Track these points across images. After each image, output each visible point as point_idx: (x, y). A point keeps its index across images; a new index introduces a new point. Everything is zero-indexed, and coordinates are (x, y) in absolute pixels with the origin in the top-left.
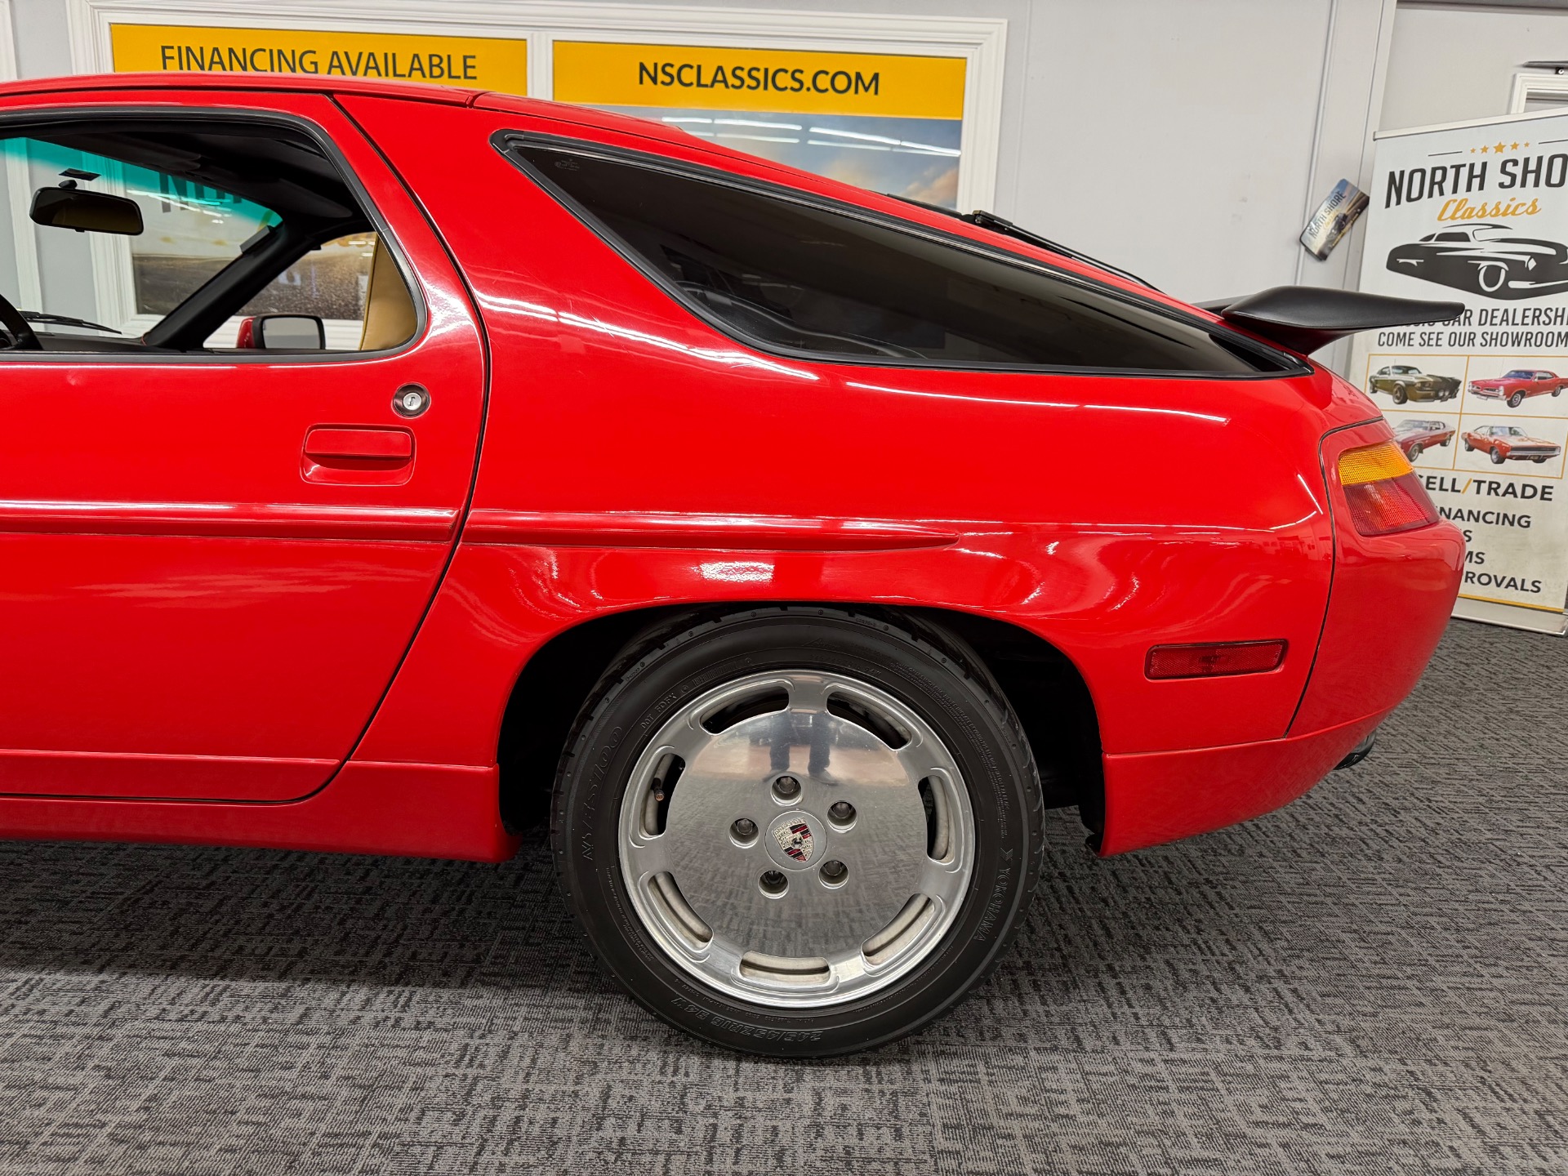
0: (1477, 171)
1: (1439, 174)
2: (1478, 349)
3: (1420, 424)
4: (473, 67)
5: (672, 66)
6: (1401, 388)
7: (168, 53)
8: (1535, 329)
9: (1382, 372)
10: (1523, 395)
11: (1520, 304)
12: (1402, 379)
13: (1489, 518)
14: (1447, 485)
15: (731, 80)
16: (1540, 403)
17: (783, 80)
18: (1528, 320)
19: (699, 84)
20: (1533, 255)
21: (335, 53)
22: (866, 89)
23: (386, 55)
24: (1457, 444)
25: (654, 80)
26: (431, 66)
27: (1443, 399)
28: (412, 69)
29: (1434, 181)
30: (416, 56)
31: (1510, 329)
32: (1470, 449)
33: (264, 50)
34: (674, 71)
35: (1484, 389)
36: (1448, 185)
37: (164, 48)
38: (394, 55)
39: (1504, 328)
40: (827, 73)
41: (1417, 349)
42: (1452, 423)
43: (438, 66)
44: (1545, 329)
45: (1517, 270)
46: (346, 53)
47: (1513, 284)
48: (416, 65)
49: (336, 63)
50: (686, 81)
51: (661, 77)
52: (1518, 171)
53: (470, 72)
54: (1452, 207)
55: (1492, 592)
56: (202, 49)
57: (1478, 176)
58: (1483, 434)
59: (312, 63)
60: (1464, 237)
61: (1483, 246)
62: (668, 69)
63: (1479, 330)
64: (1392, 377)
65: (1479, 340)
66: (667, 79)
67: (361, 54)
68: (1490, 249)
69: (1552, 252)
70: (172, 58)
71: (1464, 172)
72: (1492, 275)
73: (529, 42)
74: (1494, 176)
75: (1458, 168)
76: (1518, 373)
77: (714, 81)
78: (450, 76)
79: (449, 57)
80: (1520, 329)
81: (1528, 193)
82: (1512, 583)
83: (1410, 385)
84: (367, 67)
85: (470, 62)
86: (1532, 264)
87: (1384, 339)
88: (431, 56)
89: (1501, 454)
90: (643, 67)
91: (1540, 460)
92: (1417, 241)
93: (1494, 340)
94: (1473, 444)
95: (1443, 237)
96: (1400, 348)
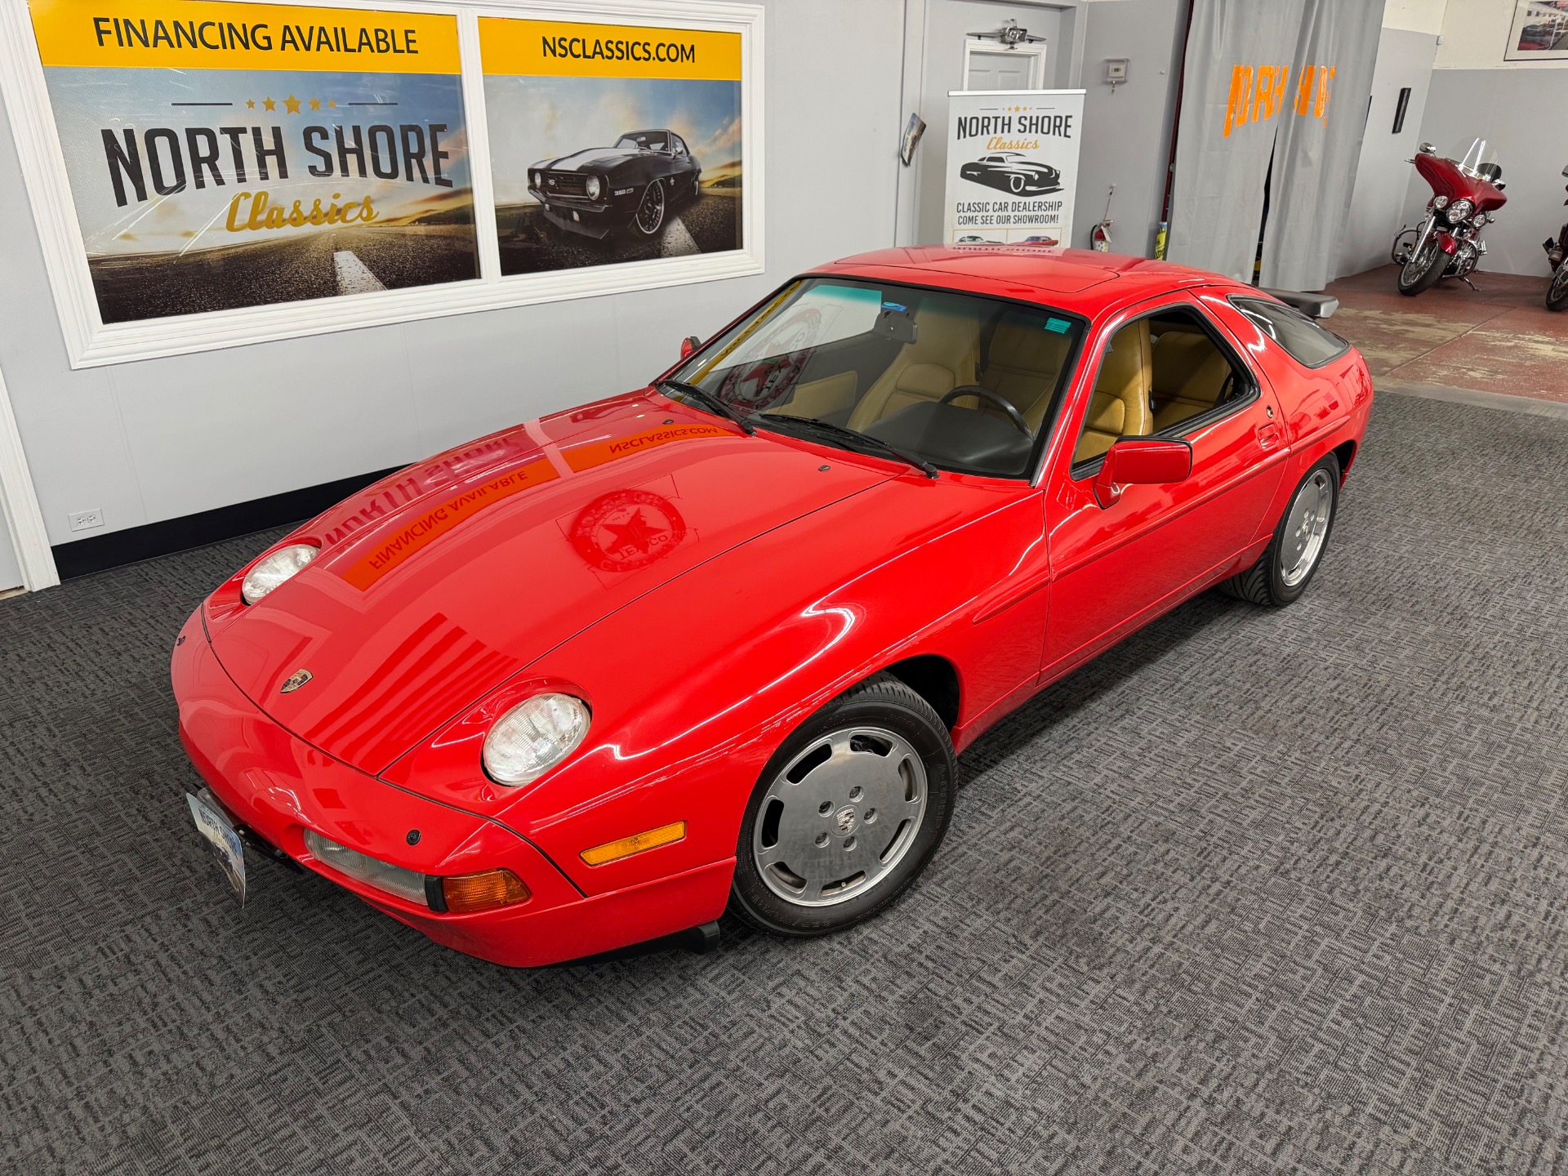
0: (1006, 122)
1: (986, 121)
2: (1012, 225)
4: (414, 41)
5: (565, 40)
7: (103, 26)
9: (961, 241)
11: (1032, 199)
15: (606, 53)
17: (639, 52)
19: (585, 56)
20: (1037, 172)
21: (287, 28)
22: (688, 58)
23: (336, 29)
25: (554, 52)
26: (378, 41)
28: (361, 44)
29: (983, 125)
30: (363, 30)
31: (1028, 213)
33: (213, 24)
34: (566, 44)
36: (992, 128)
37: (97, 21)
38: (343, 29)
39: (1025, 213)
40: (664, 45)
41: (980, 226)
43: (384, 40)
44: (1045, 213)
45: (1029, 180)
46: (298, 28)
47: (1028, 188)
48: (364, 40)
49: (288, 38)
50: (576, 53)
51: (559, 50)
52: (1027, 123)
53: (412, 46)
54: (995, 141)
56: (142, 22)
57: (1007, 125)
59: (264, 38)
60: (1001, 160)
61: (1011, 166)
62: (563, 43)
63: (1012, 214)
65: (1012, 220)
66: (563, 52)
67: (312, 28)
68: (1016, 168)
69: (1046, 170)
70: (109, 32)
71: (1000, 121)
72: (1017, 182)
73: (459, 18)
74: (1015, 126)
75: (996, 118)
77: (595, 53)
78: (396, 51)
79: (392, 31)
80: (1032, 213)
81: (1032, 137)
84: (320, 43)
85: (411, 36)
86: (1036, 177)
88: (376, 31)
90: (545, 41)
92: (976, 160)
93: (1019, 220)
95: (991, 159)
96: (970, 226)
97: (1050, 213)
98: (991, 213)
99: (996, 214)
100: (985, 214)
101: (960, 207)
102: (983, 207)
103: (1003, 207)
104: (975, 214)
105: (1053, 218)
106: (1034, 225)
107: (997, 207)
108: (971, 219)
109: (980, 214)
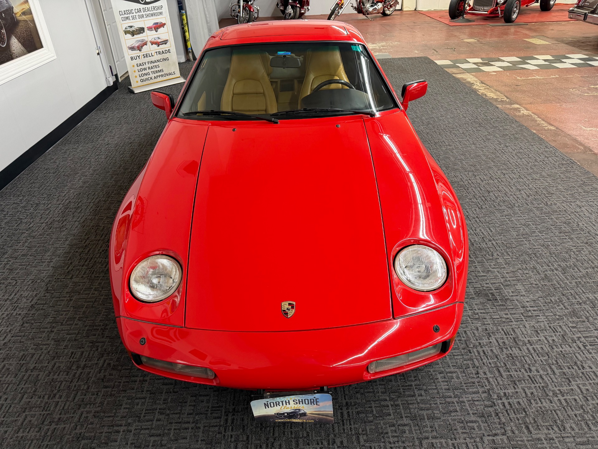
2: (145, 19)
3: (139, 41)
6: (132, 32)
8: (155, 12)
10: (158, 29)
12: (131, 29)
13: (161, 60)
14: (150, 55)
16: (161, 30)
18: (153, 10)
24: (149, 44)
27: (142, 33)
31: (150, 12)
32: (152, 45)
35: (150, 29)
39: (149, 12)
41: (132, 21)
42: (146, 39)
44: (157, 11)
55: (167, 77)
58: (153, 40)
63: (144, 14)
64: (129, 29)
65: (145, 16)
76: (155, 24)
80: (152, 12)
82: (170, 74)
83: (134, 31)
87: (123, 19)
89: (158, 44)
91: (166, 44)
93: (147, 16)
94: (152, 43)
96: (128, 21)
97: (159, 11)
98: (135, 14)
99: (137, 14)
100: (132, 15)
101: (121, 13)
102: (130, 12)
103: (139, 11)
104: (128, 15)
105: (161, 13)
106: (154, 17)
107: (136, 11)
108: (127, 18)
109: (130, 15)
